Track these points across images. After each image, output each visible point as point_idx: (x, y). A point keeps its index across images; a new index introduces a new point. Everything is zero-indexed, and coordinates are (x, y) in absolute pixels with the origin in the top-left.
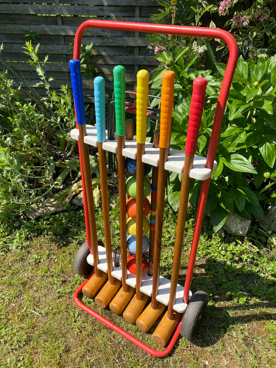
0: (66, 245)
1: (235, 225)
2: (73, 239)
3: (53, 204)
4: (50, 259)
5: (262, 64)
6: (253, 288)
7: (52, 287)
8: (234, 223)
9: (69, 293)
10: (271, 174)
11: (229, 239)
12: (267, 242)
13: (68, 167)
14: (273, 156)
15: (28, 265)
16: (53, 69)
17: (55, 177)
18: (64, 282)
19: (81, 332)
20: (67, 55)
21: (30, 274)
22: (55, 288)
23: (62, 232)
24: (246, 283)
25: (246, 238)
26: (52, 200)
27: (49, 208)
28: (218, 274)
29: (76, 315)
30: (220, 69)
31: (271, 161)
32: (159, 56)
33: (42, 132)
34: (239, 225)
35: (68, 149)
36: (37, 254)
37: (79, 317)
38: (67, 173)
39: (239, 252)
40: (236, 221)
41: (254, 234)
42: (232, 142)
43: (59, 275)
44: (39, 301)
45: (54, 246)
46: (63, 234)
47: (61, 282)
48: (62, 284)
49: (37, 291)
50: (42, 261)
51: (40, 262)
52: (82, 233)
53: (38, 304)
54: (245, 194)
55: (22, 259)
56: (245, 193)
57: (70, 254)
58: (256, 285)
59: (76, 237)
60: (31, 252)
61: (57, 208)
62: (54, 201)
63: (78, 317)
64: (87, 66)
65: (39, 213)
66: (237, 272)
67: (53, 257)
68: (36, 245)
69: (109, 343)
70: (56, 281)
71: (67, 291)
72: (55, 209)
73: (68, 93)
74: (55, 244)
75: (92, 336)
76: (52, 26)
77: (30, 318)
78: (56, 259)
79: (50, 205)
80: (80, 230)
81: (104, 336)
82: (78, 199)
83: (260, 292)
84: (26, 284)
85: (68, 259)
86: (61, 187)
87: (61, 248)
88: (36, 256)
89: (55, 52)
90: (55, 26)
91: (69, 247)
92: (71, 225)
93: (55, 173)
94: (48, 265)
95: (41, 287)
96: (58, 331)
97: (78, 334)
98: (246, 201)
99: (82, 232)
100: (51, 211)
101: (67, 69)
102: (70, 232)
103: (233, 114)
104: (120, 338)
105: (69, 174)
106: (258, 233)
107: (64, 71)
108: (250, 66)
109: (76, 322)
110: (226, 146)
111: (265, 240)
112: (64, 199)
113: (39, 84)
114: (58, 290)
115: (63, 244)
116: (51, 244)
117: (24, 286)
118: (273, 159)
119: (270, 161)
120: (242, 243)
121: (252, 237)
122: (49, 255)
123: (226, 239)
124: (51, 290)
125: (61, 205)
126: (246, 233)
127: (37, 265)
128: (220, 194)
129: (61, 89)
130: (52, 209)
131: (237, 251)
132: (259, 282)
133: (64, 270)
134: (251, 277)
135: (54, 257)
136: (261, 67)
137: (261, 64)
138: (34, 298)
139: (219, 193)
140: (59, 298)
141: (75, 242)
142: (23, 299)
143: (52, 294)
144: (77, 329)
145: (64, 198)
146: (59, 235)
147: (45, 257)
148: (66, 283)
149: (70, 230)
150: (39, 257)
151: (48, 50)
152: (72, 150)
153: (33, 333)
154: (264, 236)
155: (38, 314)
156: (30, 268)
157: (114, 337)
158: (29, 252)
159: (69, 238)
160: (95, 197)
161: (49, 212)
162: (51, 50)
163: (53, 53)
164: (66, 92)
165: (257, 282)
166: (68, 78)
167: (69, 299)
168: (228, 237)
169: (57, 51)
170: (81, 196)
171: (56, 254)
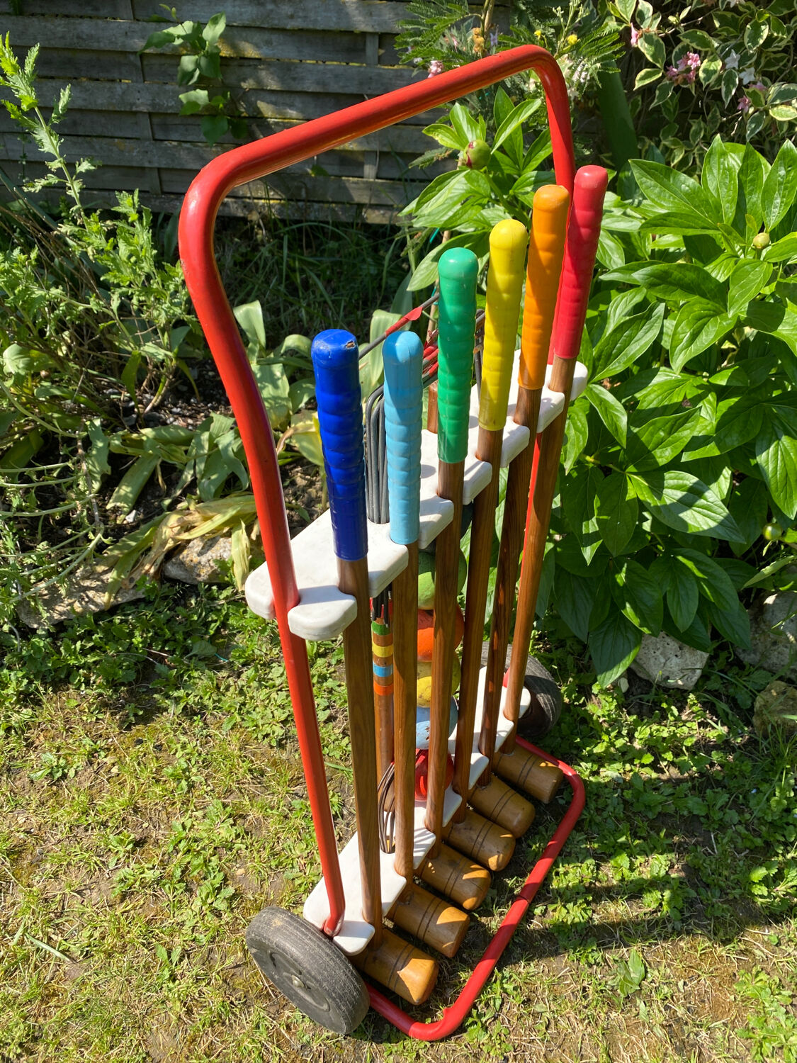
0: (145, 720)
1: (663, 660)
2: (168, 697)
3: (102, 581)
4: (95, 767)
5: (788, 172)
6: (704, 861)
7: (103, 862)
8: (658, 653)
9: (154, 881)
11: (641, 699)
12: (753, 706)
13: (150, 452)
15: (28, 786)
16: (99, 101)
17: (109, 485)
18: (139, 843)
19: (189, 1012)
20: (142, 56)
21: (33, 819)
22: (112, 866)
23: (132, 676)
24: (687, 844)
25: (692, 696)
26: (100, 569)
27: (91, 594)
28: (605, 814)
29: (175, 958)
30: (644, 179)
32: (439, 127)
33: (67, 333)
34: (675, 660)
35: (150, 386)
36: (55, 751)
37: (186, 961)
38: (147, 472)
40: (664, 647)
41: (715, 684)
42: (670, 433)
43: (124, 820)
44: (63, 908)
45: (108, 722)
46: (137, 681)
47: (131, 846)
48: (133, 851)
49: (56, 875)
50: (71, 773)
51: (64, 776)
52: (194, 678)
53: (60, 921)
54: (699, 574)
55: (9, 770)
57: (159, 747)
58: (713, 851)
59: (176, 694)
60: (37, 743)
61: (118, 593)
62: (105, 572)
63: (181, 960)
64: (210, 96)
65: (61, 614)
66: (659, 809)
67: (105, 760)
68: (51, 721)
69: (273, 1048)
70: (114, 843)
71: (149, 874)
72: (110, 597)
73: (140, 218)
74: (112, 714)
75: (223, 1024)
77: (36, 967)
78: (113, 765)
79: (94, 583)
80: (189, 667)
81: (258, 1027)
82: (182, 563)
83: (726, 873)
84: (21, 852)
85: (153, 765)
86: (130, 518)
87: (128, 728)
88: (51, 757)
89: (102, 46)
91: (152, 724)
92: (162, 649)
93: (109, 473)
94: (90, 788)
95: (69, 864)
96: (120, 1010)
97: (179, 1018)
99: (195, 674)
100: (96, 605)
101: (145, 104)
102: (159, 676)
103: (682, 350)
104: (305, 1030)
105: (154, 474)
107: (134, 109)
108: (747, 176)
109: (174, 981)
110: (649, 442)
111: (750, 702)
112: (137, 564)
113: (43, 182)
114: (121, 873)
115: (136, 715)
116: (100, 716)
117: (14, 861)
120: (681, 710)
121: (709, 693)
122: (92, 754)
123: (632, 698)
124: (97, 873)
125: (127, 582)
126: (693, 683)
127: (55, 788)
128: (623, 575)
129: (118, 204)
130: (103, 599)
132: (725, 839)
133: (141, 803)
134: (702, 826)
135: (109, 760)
136: (781, 183)
137: (782, 172)
138: (46, 900)
139: (619, 572)
140: (124, 897)
141: (174, 710)
142: (14, 904)
143: (103, 886)
144: (178, 1004)
145: (137, 561)
146: (123, 684)
147: (79, 762)
148: (146, 845)
149: (160, 668)
150: (62, 762)
151: (78, 37)
152: (162, 389)
153: (45, 1016)
154: (746, 689)
155: (59, 954)
156: (35, 799)
157: (288, 1027)
158: (30, 745)
159: (155, 696)
160: (236, 559)
161: (93, 607)
162: (91, 37)
163: (95, 46)
164: (133, 216)
165: (717, 842)
166: (148, 133)
167: (155, 903)
168: (639, 690)
169: (111, 42)
170: (190, 555)
171: (115, 750)
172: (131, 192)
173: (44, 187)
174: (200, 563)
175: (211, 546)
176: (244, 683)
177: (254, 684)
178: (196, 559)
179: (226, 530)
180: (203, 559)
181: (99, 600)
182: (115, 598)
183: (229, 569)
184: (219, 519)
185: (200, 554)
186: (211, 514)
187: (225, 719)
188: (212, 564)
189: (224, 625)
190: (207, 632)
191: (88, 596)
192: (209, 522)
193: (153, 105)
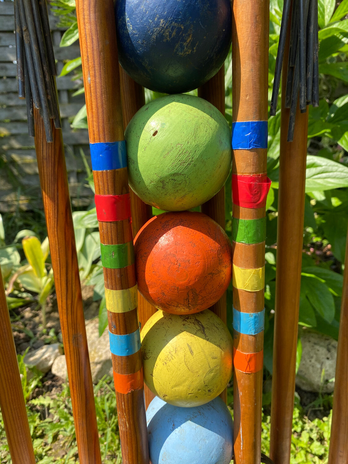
1: (319, 366)
8: (313, 360)
11: (314, 406)
54: (321, 280)
168: (309, 400)
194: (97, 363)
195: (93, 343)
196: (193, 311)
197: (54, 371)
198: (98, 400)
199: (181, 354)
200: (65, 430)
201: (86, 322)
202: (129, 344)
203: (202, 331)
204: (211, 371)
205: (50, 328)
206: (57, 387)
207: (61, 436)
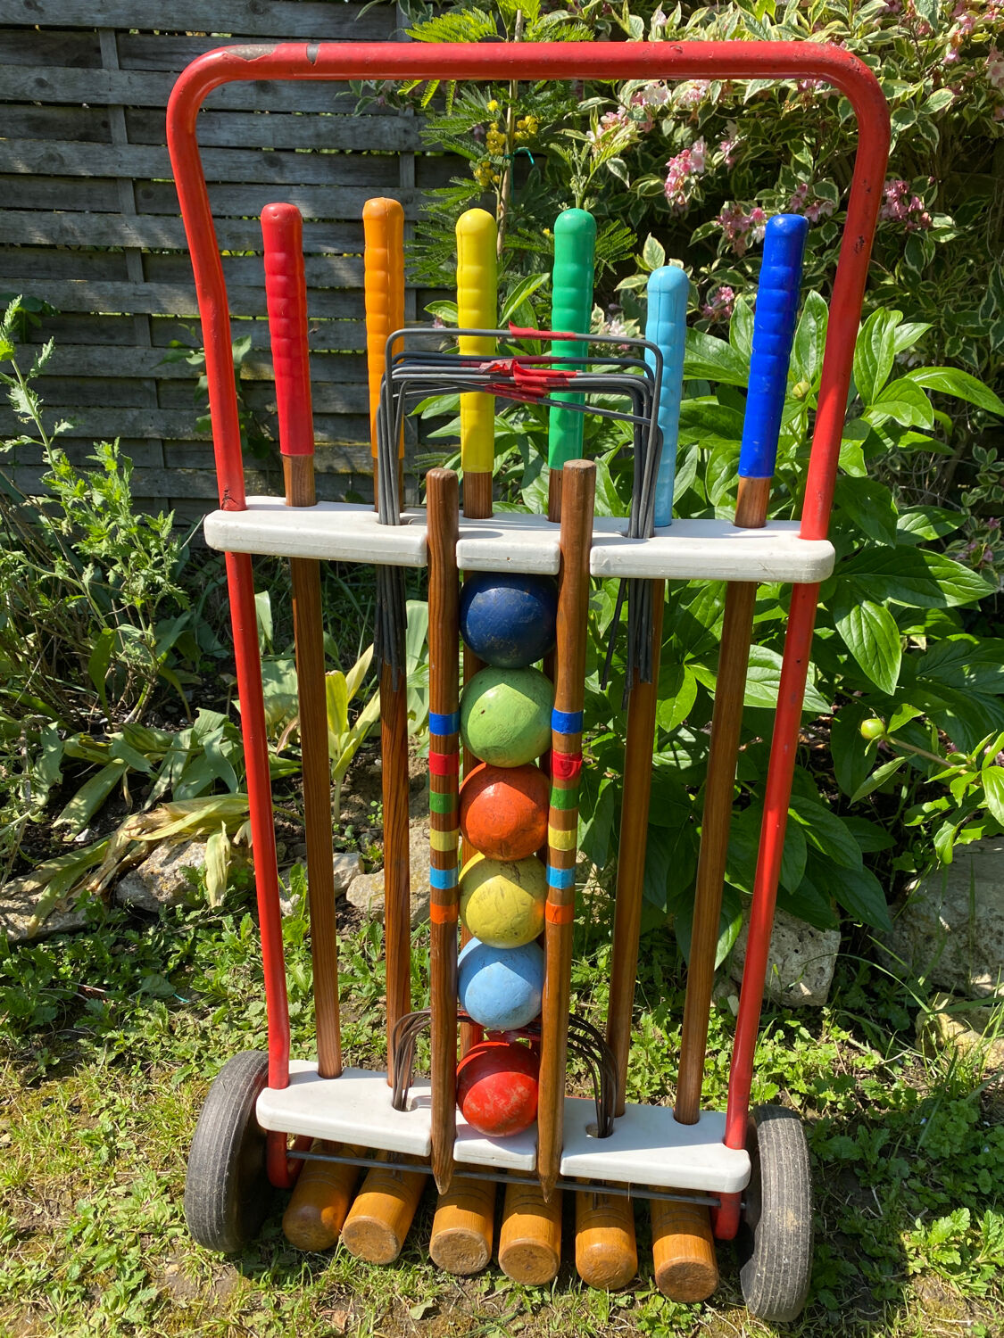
0: (60, 1073)
2: (99, 1042)
3: (31, 902)
5: (818, 322)
6: (865, 1225)
9: (36, 1284)
10: (887, 724)
12: (913, 1027)
13: (119, 761)
14: (890, 651)
16: (107, 428)
17: (58, 802)
18: (23, 1235)
20: (158, 381)
23: (53, 1016)
24: (838, 1204)
25: (826, 1011)
26: (30, 885)
27: (11, 917)
31: (886, 670)
32: (442, 305)
33: (30, 636)
34: (796, 958)
35: (128, 699)
38: (109, 783)
39: (801, 1070)
40: (779, 941)
41: (857, 998)
43: (6, 1203)
45: (8, 1076)
46: (57, 1024)
47: (10, 1237)
48: (13, 1244)
52: (138, 1018)
54: (803, 822)
56: (805, 818)
57: (75, 1108)
58: (878, 1213)
59: (110, 1035)
61: (49, 916)
62: (36, 891)
71: (30, 1275)
72: (37, 921)
73: (120, 471)
74: (15, 1067)
76: (108, 285)
78: (4, 1132)
79: (18, 905)
80: (134, 1007)
82: (139, 877)
85: (63, 1129)
86: (81, 838)
87: (36, 1085)
89: (115, 373)
90: (118, 284)
91: (73, 1079)
92: (100, 985)
93: (60, 782)
98: (811, 848)
99: (141, 1013)
100: (18, 931)
101: (158, 431)
102: (89, 1013)
105: (118, 786)
106: (876, 996)
107: (146, 436)
110: (704, 617)
111: (907, 1021)
112: (80, 881)
113: (14, 442)
115: (49, 1067)
118: (892, 661)
119: (884, 670)
121: (852, 1011)
125: (64, 904)
126: (824, 993)
129: (94, 454)
130: (26, 923)
131: (792, 1065)
132: (892, 1196)
133: (35, 1181)
134: (858, 1178)
141: (104, 1057)
145: (81, 878)
146: (39, 1029)
148: (33, 1240)
149: (92, 1004)
151: (89, 365)
152: (143, 699)
154: (902, 1004)
159: (81, 1041)
160: (209, 866)
161: (11, 933)
162: (103, 364)
163: (106, 373)
164: (111, 466)
165: (882, 1200)
166: (159, 461)
167: (34, 1316)
169: (124, 368)
170: (153, 864)
171: (10, 1113)
172: (111, 441)
173: (15, 447)
174: (162, 874)
175: (180, 854)
176: (207, 1025)
177: (224, 1026)
178: (157, 869)
179: (200, 831)
180: (168, 870)
181: (21, 925)
182: (45, 922)
183: (199, 879)
184: (193, 817)
185: (164, 864)
186: (183, 812)
187: (177, 1070)
188: (179, 875)
189: (189, 958)
190: (165, 965)
191: (6, 920)
192: (180, 822)
193: (168, 432)
194: (419, 896)
195: (417, 860)
196: (506, 859)
197: (348, 898)
198: (415, 953)
199: (493, 895)
200: (360, 989)
201: (411, 822)
202: (447, 879)
203: (517, 878)
204: (519, 916)
205: (346, 822)
206: (351, 924)
207: (353, 996)
